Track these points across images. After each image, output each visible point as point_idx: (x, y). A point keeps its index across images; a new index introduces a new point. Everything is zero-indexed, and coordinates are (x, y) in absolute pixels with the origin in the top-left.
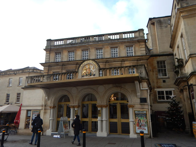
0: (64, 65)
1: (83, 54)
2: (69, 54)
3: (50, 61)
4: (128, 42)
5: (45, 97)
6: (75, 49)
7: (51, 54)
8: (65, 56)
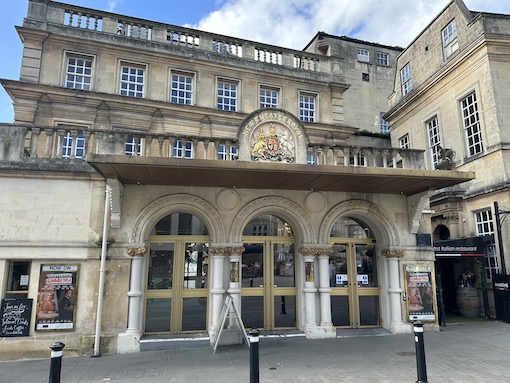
0: (105, 105)
1: (175, 85)
2: (122, 73)
3: (45, 81)
4: (307, 82)
5: (109, 215)
6: (146, 59)
7: (48, 56)
8: (107, 77)
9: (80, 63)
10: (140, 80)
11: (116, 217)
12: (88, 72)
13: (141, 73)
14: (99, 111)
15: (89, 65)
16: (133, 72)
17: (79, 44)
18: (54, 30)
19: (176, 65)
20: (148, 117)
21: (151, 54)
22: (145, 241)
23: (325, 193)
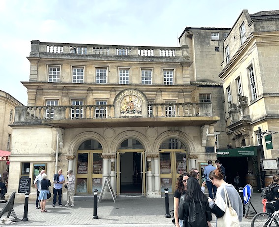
0: (65, 88)
1: (98, 74)
2: (73, 72)
3: (40, 80)
4: (167, 63)
5: (59, 142)
6: (84, 63)
7: (41, 68)
8: (67, 75)
9: (55, 69)
10: (82, 74)
11: (61, 143)
12: (58, 73)
13: (82, 70)
14: (63, 91)
15: (58, 70)
16: (78, 70)
17: (53, 61)
18: (42, 56)
19: (98, 64)
20: (85, 92)
21: (86, 61)
22: (74, 153)
23: (156, 128)
